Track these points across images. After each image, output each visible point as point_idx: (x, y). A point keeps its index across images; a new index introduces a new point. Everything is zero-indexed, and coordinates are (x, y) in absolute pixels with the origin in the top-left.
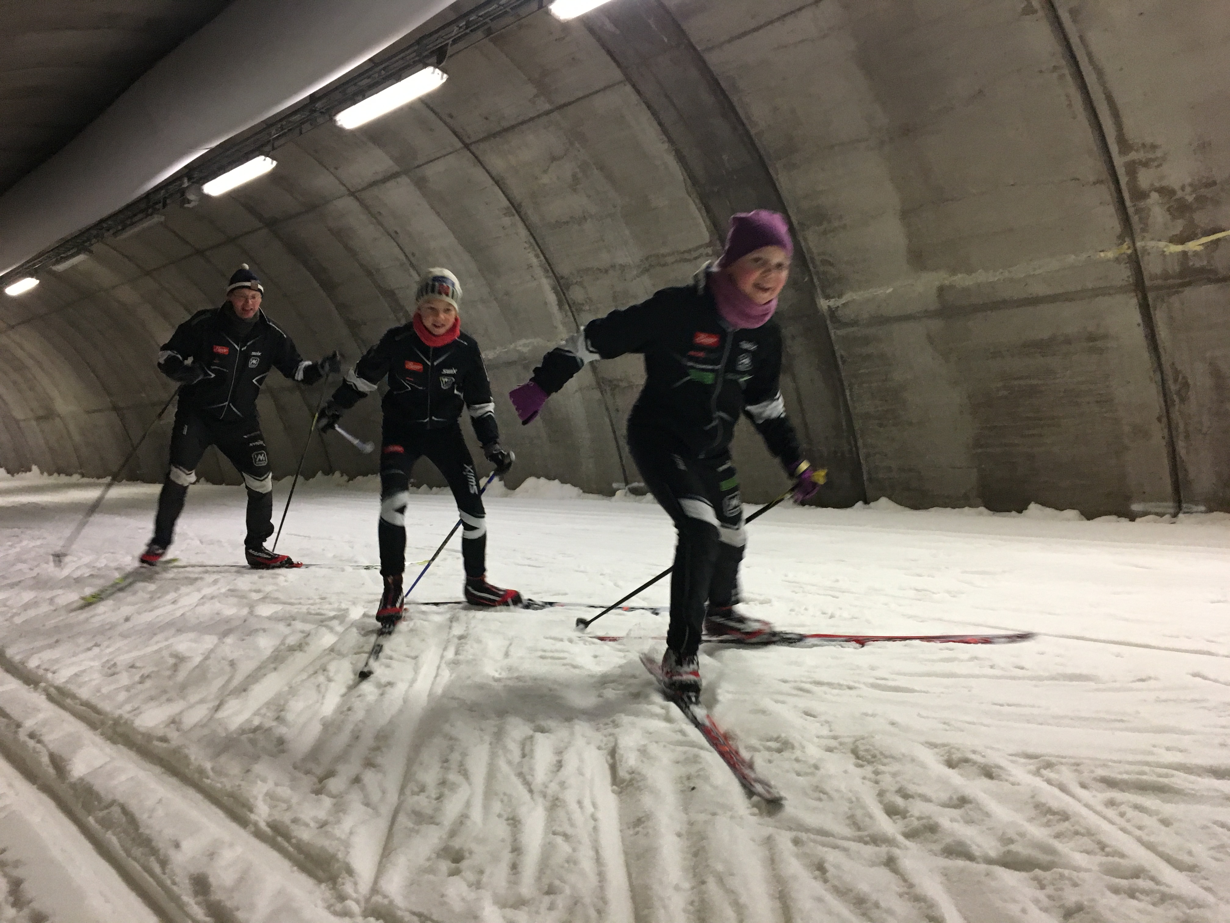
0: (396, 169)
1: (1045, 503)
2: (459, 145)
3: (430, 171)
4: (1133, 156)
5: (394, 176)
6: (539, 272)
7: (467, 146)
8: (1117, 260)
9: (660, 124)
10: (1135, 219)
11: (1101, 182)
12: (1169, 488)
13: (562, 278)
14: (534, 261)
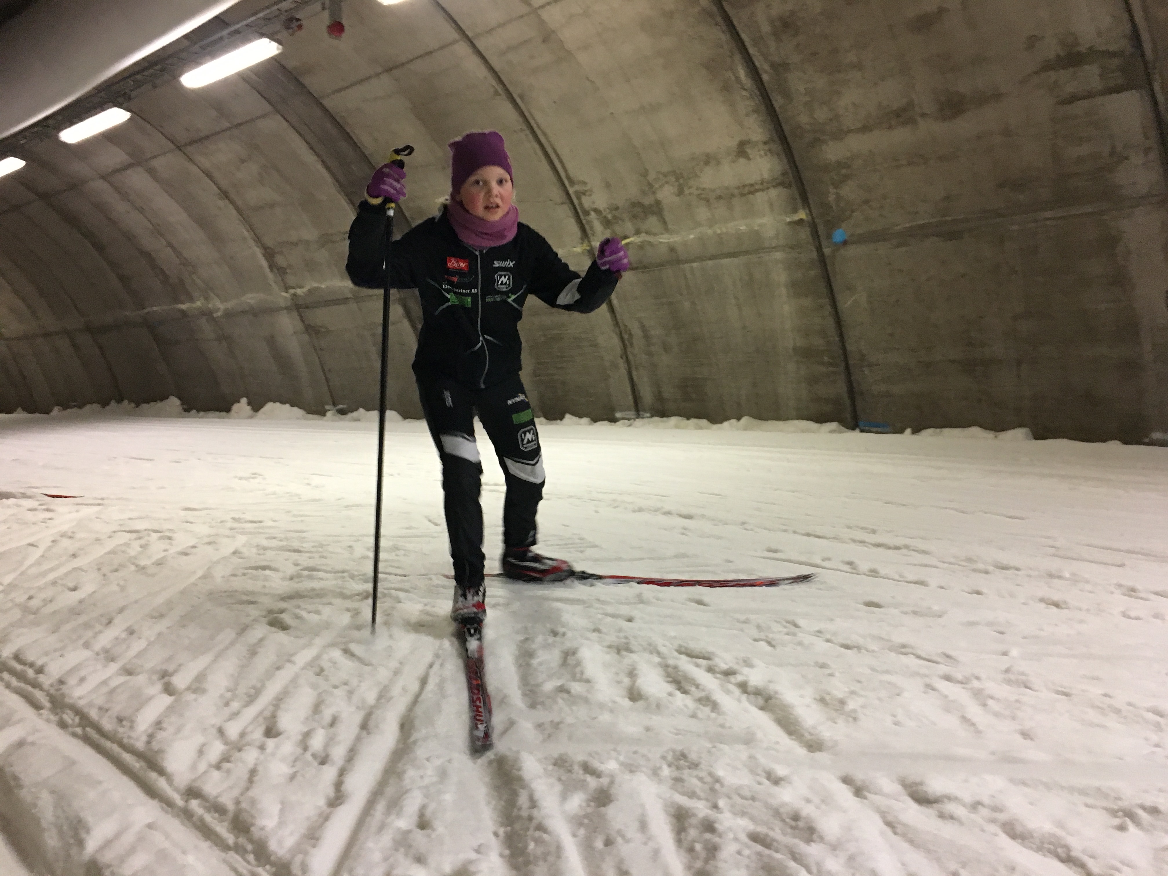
0: (131, 161)
1: (574, 414)
2: (172, 146)
3: (155, 163)
4: (577, 188)
5: (129, 166)
6: (252, 243)
7: (179, 148)
8: (583, 253)
9: (307, 143)
10: (587, 227)
11: (562, 203)
12: (632, 402)
13: (268, 248)
14: (246, 233)
